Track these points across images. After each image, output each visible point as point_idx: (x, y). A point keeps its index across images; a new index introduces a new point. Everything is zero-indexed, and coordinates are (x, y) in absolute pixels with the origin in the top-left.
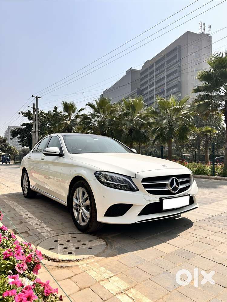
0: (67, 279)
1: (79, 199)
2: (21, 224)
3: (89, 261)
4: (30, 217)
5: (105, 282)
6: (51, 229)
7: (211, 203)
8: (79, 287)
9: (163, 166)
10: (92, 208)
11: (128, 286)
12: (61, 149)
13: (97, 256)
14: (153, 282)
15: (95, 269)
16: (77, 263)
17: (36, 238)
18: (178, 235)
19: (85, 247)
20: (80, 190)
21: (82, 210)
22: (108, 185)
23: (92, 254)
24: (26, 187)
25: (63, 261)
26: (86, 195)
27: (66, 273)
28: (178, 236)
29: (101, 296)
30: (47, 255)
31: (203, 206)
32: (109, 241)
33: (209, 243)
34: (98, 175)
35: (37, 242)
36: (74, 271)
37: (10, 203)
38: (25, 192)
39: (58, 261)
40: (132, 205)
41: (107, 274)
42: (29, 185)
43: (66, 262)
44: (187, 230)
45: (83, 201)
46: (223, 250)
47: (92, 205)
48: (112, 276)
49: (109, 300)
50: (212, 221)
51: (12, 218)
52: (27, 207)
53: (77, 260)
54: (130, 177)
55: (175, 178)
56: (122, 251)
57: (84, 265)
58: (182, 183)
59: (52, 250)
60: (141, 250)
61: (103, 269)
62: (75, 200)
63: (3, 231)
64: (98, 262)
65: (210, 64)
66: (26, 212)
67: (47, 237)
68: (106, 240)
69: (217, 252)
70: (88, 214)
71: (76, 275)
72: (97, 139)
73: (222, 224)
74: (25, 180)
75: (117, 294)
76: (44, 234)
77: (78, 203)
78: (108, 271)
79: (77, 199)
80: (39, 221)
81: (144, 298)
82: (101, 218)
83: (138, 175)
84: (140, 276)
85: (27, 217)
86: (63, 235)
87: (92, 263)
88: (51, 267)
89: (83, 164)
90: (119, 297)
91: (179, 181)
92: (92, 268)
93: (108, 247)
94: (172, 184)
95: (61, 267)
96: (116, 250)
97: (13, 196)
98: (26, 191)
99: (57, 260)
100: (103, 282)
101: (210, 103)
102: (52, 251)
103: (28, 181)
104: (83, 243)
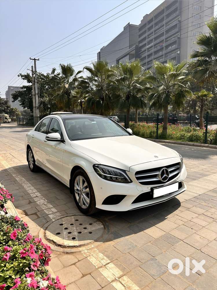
0: (72, 265)
1: (80, 186)
2: (30, 204)
3: (89, 247)
4: (38, 195)
5: (103, 268)
6: (56, 211)
7: (200, 178)
8: (82, 274)
10: (91, 195)
11: (121, 273)
12: (62, 135)
13: (96, 241)
14: (142, 270)
15: (94, 255)
16: (80, 249)
17: (44, 221)
18: (166, 218)
19: (86, 231)
20: (80, 178)
21: (83, 195)
22: (105, 178)
23: (92, 240)
24: (32, 162)
25: (68, 247)
26: (86, 184)
27: (71, 259)
29: (100, 283)
30: (55, 241)
32: (107, 224)
33: (192, 228)
34: (96, 167)
35: (45, 226)
36: (78, 256)
37: (18, 178)
38: (30, 166)
39: (64, 247)
40: (126, 196)
41: (105, 261)
42: (34, 161)
43: (71, 247)
44: (175, 212)
45: (84, 188)
46: (203, 235)
47: (91, 193)
48: (109, 263)
49: (106, 287)
50: (198, 202)
51: (22, 196)
52: (33, 183)
53: (80, 246)
54: (125, 171)
55: (165, 169)
56: (117, 236)
57: (85, 251)
59: (59, 235)
60: (134, 235)
61: (101, 255)
62: (76, 185)
63: (17, 221)
64: (97, 247)
66: (34, 190)
67: (53, 220)
68: (104, 223)
69: (197, 237)
70: (88, 200)
71: (79, 261)
73: (206, 204)
74: (30, 156)
75: (112, 281)
76: (51, 216)
77: (79, 189)
78: (105, 258)
79: (78, 184)
80: (46, 200)
81: (134, 286)
82: (99, 205)
83: (132, 169)
84: (132, 263)
85: (35, 196)
86: (67, 218)
87: (92, 248)
88: (59, 253)
89: (82, 155)
90: (114, 284)
91: (170, 170)
92: (92, 254)
93: (106, 231)
95: (67, 253)
96: (112, 235)
97: (19, 169)
98: (32, 166)
99: (63, 246)
100: (101, 269)
101: (207, 70)
102: (59, 237)
103: (33, 157)
104: (84, 226)
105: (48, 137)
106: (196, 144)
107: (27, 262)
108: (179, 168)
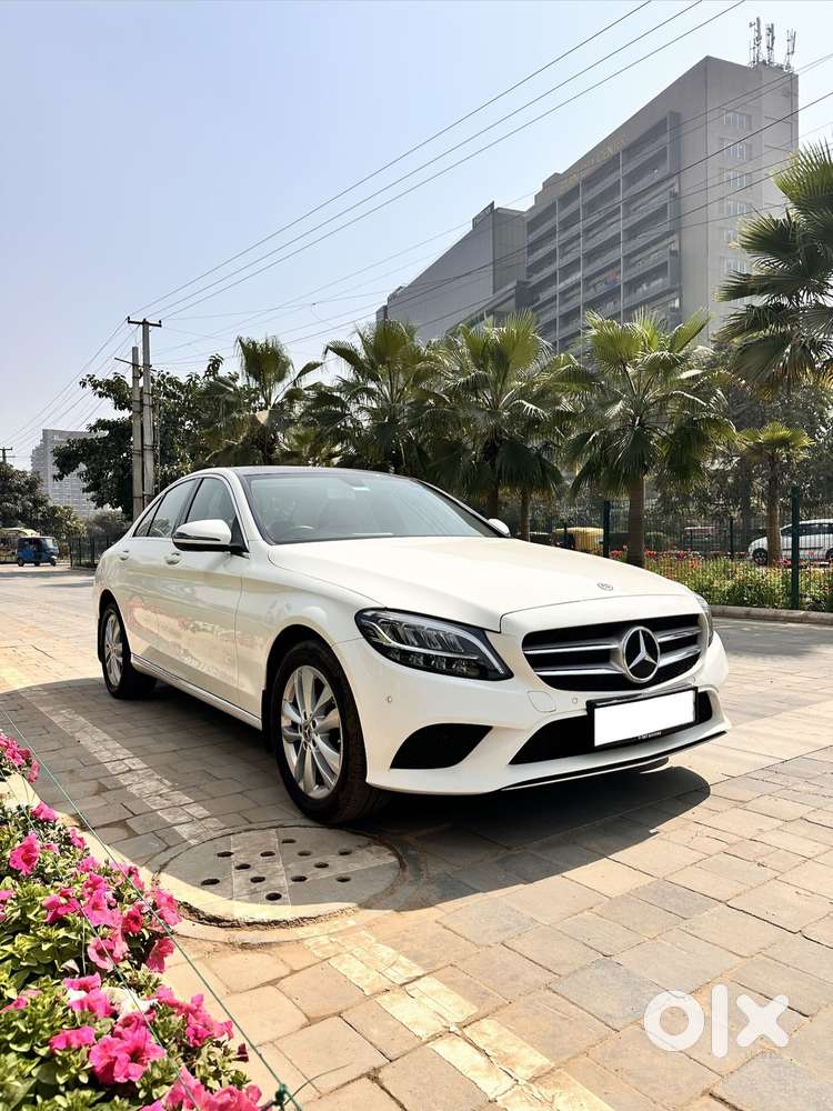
0: (263, 985)
1: (304, 707)
2: (103, 794)
3: (339, 924)
4: (134, 768)
5: (394, 996)
6: (207, 813)
7: (779, 711)
8: (306, 1016)
9: (602, 586)
10: (349, 738)
11: (471, 1010)
12: (236, 528)
13: (365, 905)
14: (559, 998)
15: (358, 952)
16: (299, 932)
17: (156, 845)
18: (652, 831)
19: (324, 873)
20: (307, 675)
21: (314, 744)
22: (405, 659)
23: (350, 901)
24: (115, 659)
25: (248, 924)
26: (327, 694)
27: (259, 965)
28: (655, 834)
29: (380, 1045)
30: (195, 905)
31: (752, 723)
32: (413, 852)
33: (760, 861)
34: (368, 623)
35: (156, 858)
36: (288, 958)
37: (60, 718)
38: (111, 676)
39: (234, 925)
40: (488, 729)
41: (401, 971)
42: (126, 653)
43: (261, 927)
44: (688, 814)
45: (317, 714)
46: (811, 886)
47: (349, 728)
48: (419, 978)
49: (405, 1058)
50: (778, 781)
51: (71, 771)
52: (120, 731)
53: (300, 922)
54: (482, 630)
55: (643, 632)
56: (453, 889)
57: (321, 939)
58: (668, 648)
59: (212, 887)
60: (521, 886)
61: (386, 952)
62: (288, 710)
63: (41, 822)
64: (369, 926)
65: (785, 188)
66: (118, 751)
67: (193, 842)
68: (398, 850)
69: (787, 893)
70: (335, 759)
71: (293, 972)
72: (362, 485)
73: (813, 789)
74: (112, 633)
75: (435, 1037)
76: (184, 831)
77: (299, 720)
78: (403, 959)
79: (294, 705)
80: (166, 781)
81: (525, 1052)
82: (381, 774)
83: (510, 623)
84: (515, 978)
85: (121, 768)
86: (247, 834)
87: (352, 929)
88: (209, 946)
89: (314, 584)
90: (441, 1047)
91: (660, 639)
92: (348, 948)
93: (407, 874)
94: (632, 650)
95: (244, 946)
96: (432, 887)
97: (70, 693)
98: (116, 676)
99: (228, 921)
100: (386, 997)
101: (784, 339)
102: (212, 892)
103: (123, 638)
104: (319, 860)
105: (182, 535)
106: (755, 610)
107: (72, 936)
108: (696, 635)
